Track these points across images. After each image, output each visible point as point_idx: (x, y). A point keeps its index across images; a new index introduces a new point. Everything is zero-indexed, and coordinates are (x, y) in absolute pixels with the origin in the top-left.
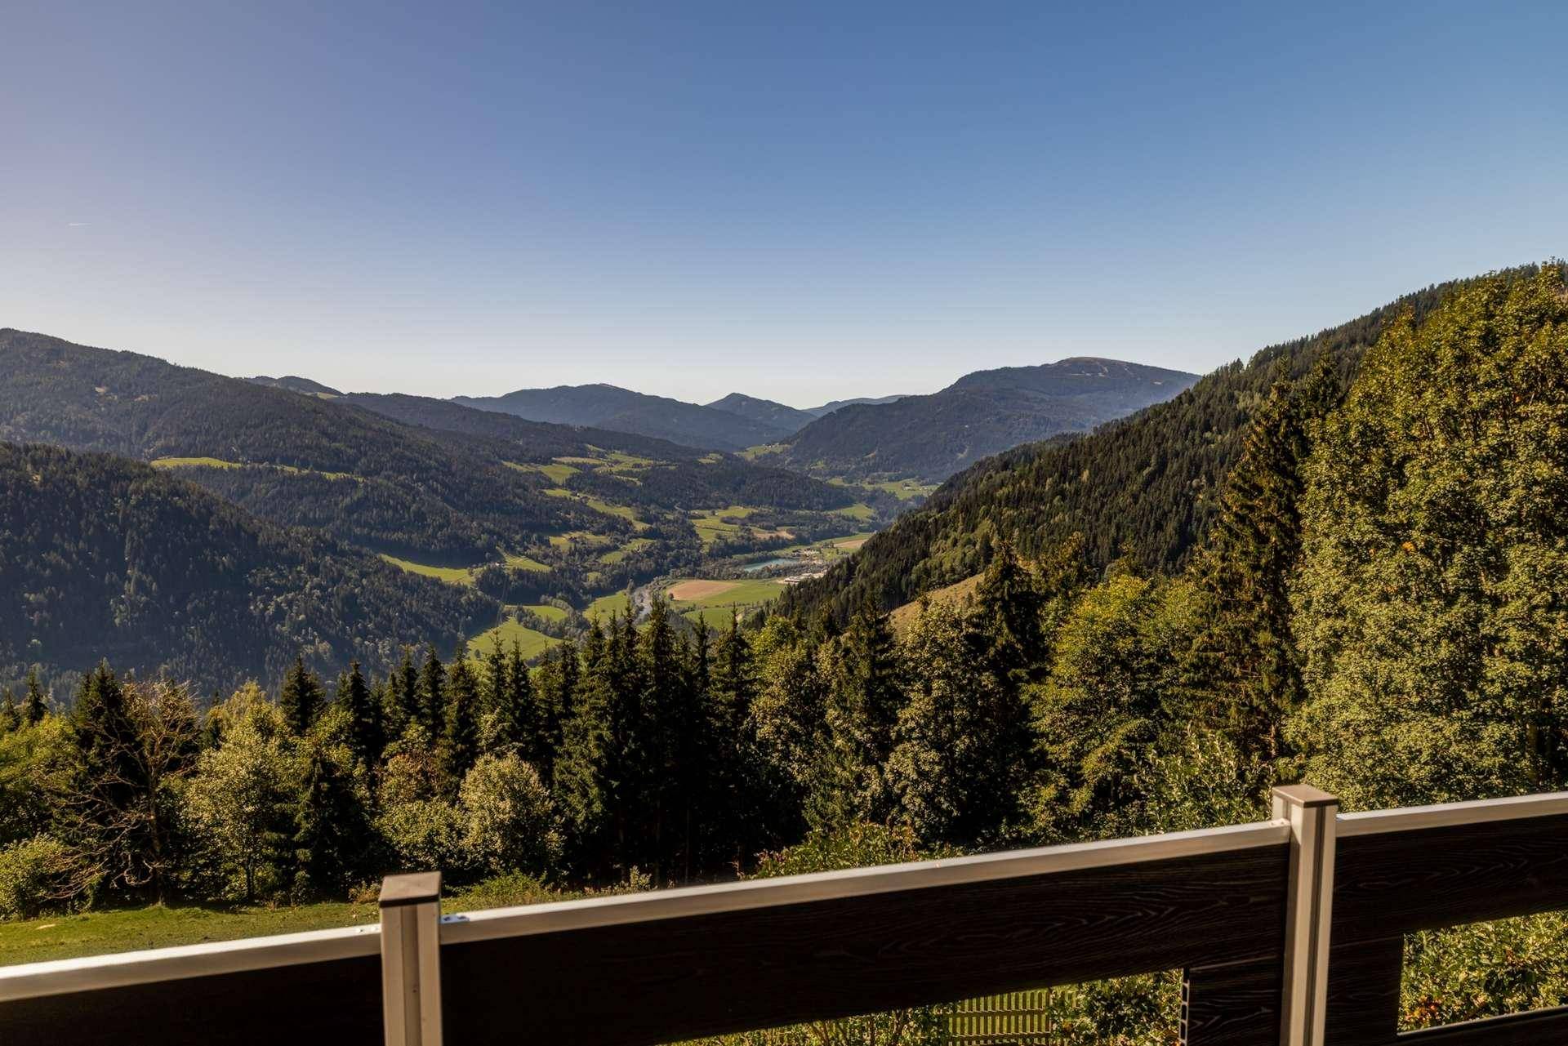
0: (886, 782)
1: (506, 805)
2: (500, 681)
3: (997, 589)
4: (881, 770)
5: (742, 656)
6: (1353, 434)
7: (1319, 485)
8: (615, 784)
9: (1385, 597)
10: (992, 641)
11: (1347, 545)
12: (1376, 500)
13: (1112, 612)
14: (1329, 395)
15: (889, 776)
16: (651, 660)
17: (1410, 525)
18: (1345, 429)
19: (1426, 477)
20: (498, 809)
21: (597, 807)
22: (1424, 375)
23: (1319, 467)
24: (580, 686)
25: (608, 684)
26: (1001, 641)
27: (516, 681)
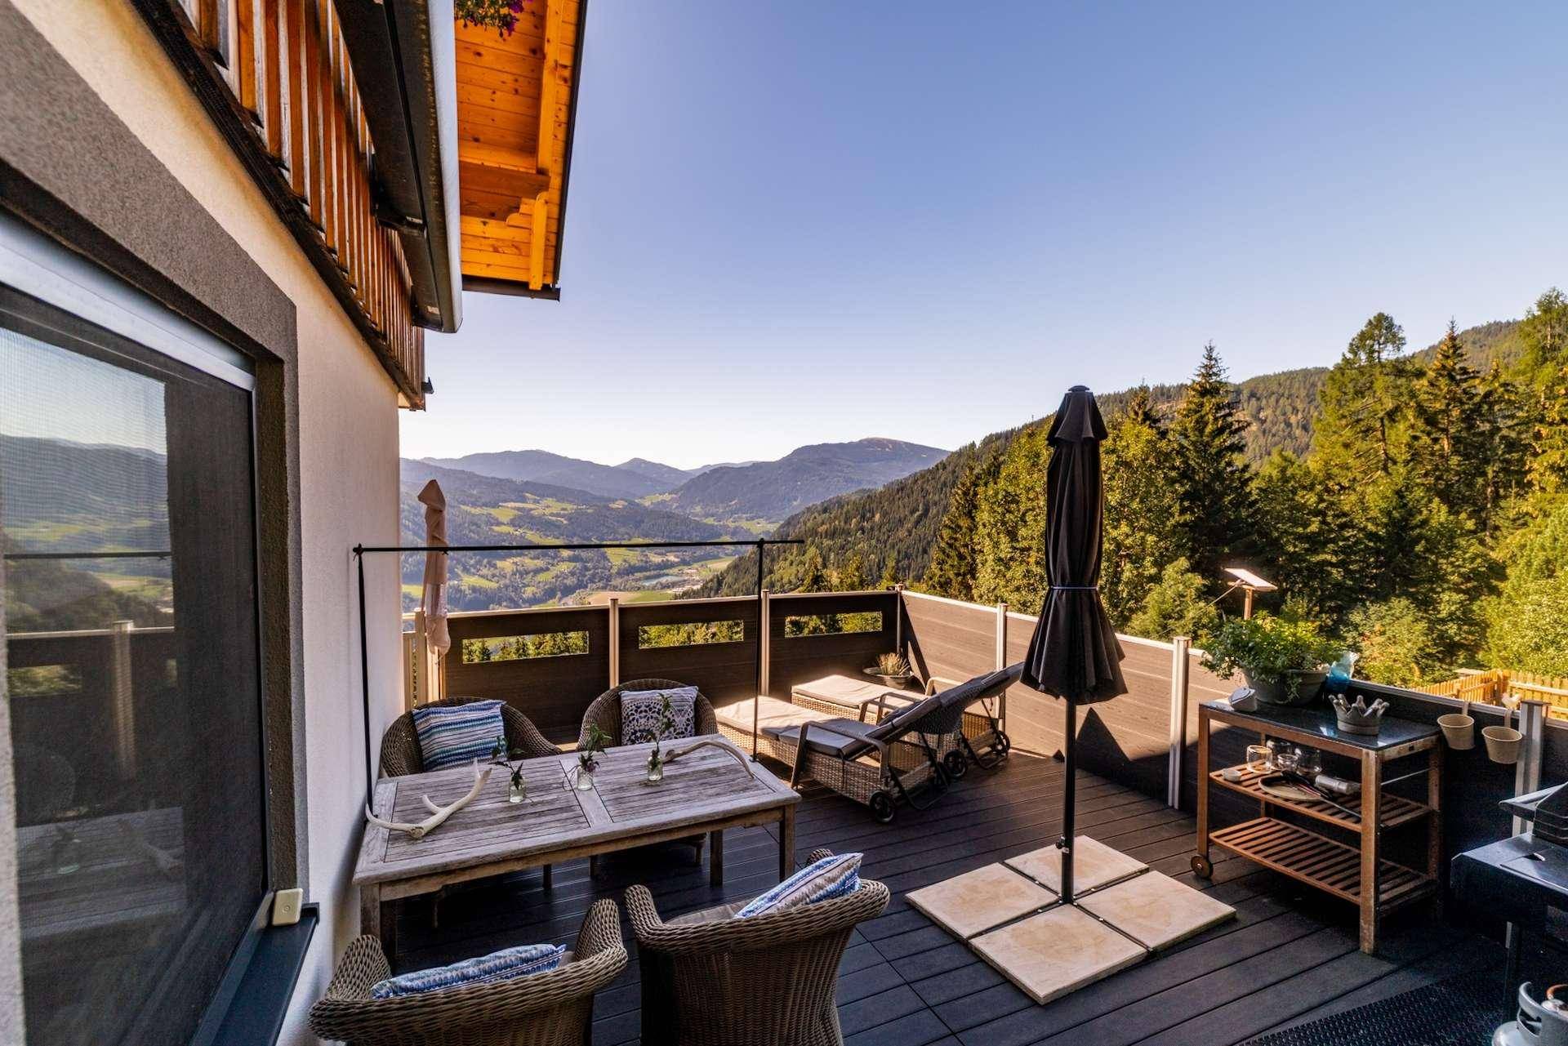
6: (1000, 497)
7: (984, 525)
9: (1018, 589)
11: (1000, 559)
12: (1012, 535)
14: (994, 472)
17: (1029, 549)
18: (996, 494)
19: (1035, 520)
22: (1034, 465)
23: (983, 516)
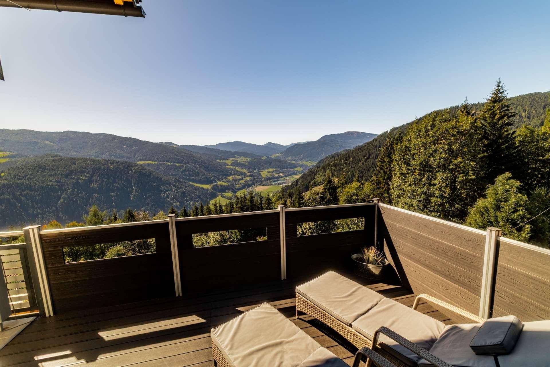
0: (302, 230)
1: (218, 237)
2: (216, 209)
3: (327, 186)
4: (301, 227)
5: (270, 203)
6: (403, 148)
7: (396, 160)
8: (242, 232)
9: (410, 185)
10: (326, 198)
11: (402, 174)
12: (407, 164)
13: (352, 190)
14: (400, 139)
15: (303, 228)
16: (250, 204)
17: (416, 169)
18: (402, 147)
19: (419, 158)
20: (217, 237)
21: (239, 237)
22: (419, 135)
23: (395, 157)
24: (234, 210)
25: (240, 210)
26: (328, 198)
27: (220, 209)
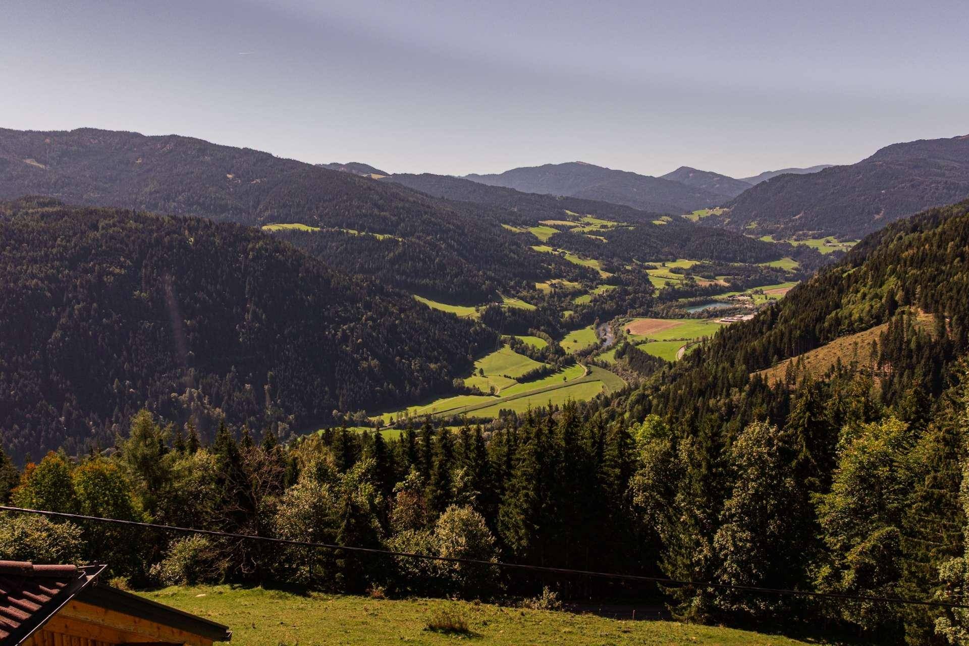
0: (714, 549)
1: (463, 540)
2: (467, 446)
3: (801, 418)
4: (711, 541)
5: (626, 444)
8: (537, 527)
10: (795, 454)
13: (878, 446)
15: (716, 545)
16: (563, 444)
20: (457, 542)
21: (524, 542)
24: (518, 456)
25: (534, 459)
26: (801, 456)
27: (478, 448)
